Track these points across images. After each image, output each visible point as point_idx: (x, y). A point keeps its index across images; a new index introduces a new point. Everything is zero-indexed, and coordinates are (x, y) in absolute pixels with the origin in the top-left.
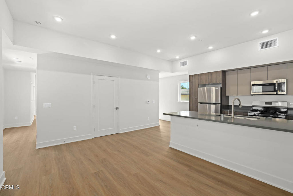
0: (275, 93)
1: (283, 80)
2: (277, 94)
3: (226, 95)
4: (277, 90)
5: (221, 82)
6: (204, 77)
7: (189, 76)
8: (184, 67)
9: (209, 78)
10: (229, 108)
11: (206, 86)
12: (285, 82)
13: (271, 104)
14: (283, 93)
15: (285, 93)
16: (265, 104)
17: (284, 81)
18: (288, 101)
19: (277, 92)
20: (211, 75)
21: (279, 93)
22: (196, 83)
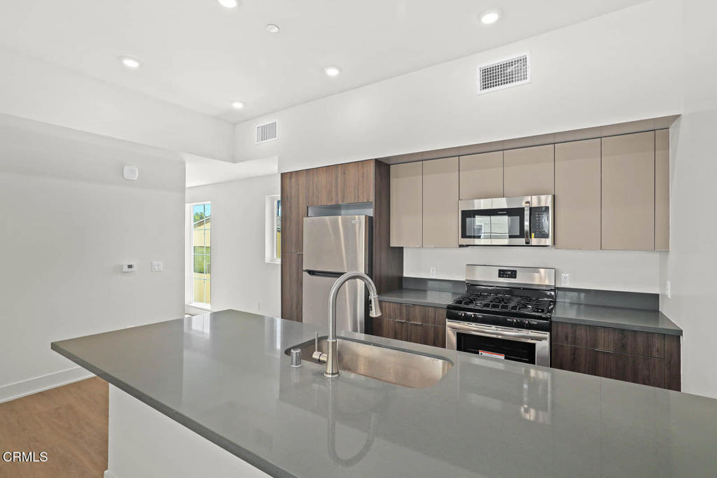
0: (522, 241)
1: (543, 197)
2: (528, 244)
3: (391, 246)
4: (527, 232)
5: (372, 199)
6: (322, 179)
7: (282, 174)
8: (269, 142)
9: (336, 186)
10: (404, 286)
11: (343, 212)
12: (550, 204)
13: (515, 277)
14: (543, 241)
15: (549, 241)
16: (499, 276)
17: (546, 201)
18: (556, 268)
19: (527, 237)
20: (344, 174)
21: (534, 241)
22: (301, 202)
